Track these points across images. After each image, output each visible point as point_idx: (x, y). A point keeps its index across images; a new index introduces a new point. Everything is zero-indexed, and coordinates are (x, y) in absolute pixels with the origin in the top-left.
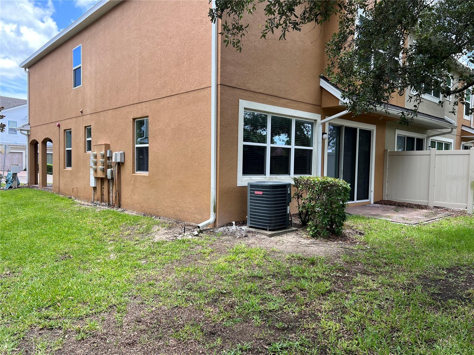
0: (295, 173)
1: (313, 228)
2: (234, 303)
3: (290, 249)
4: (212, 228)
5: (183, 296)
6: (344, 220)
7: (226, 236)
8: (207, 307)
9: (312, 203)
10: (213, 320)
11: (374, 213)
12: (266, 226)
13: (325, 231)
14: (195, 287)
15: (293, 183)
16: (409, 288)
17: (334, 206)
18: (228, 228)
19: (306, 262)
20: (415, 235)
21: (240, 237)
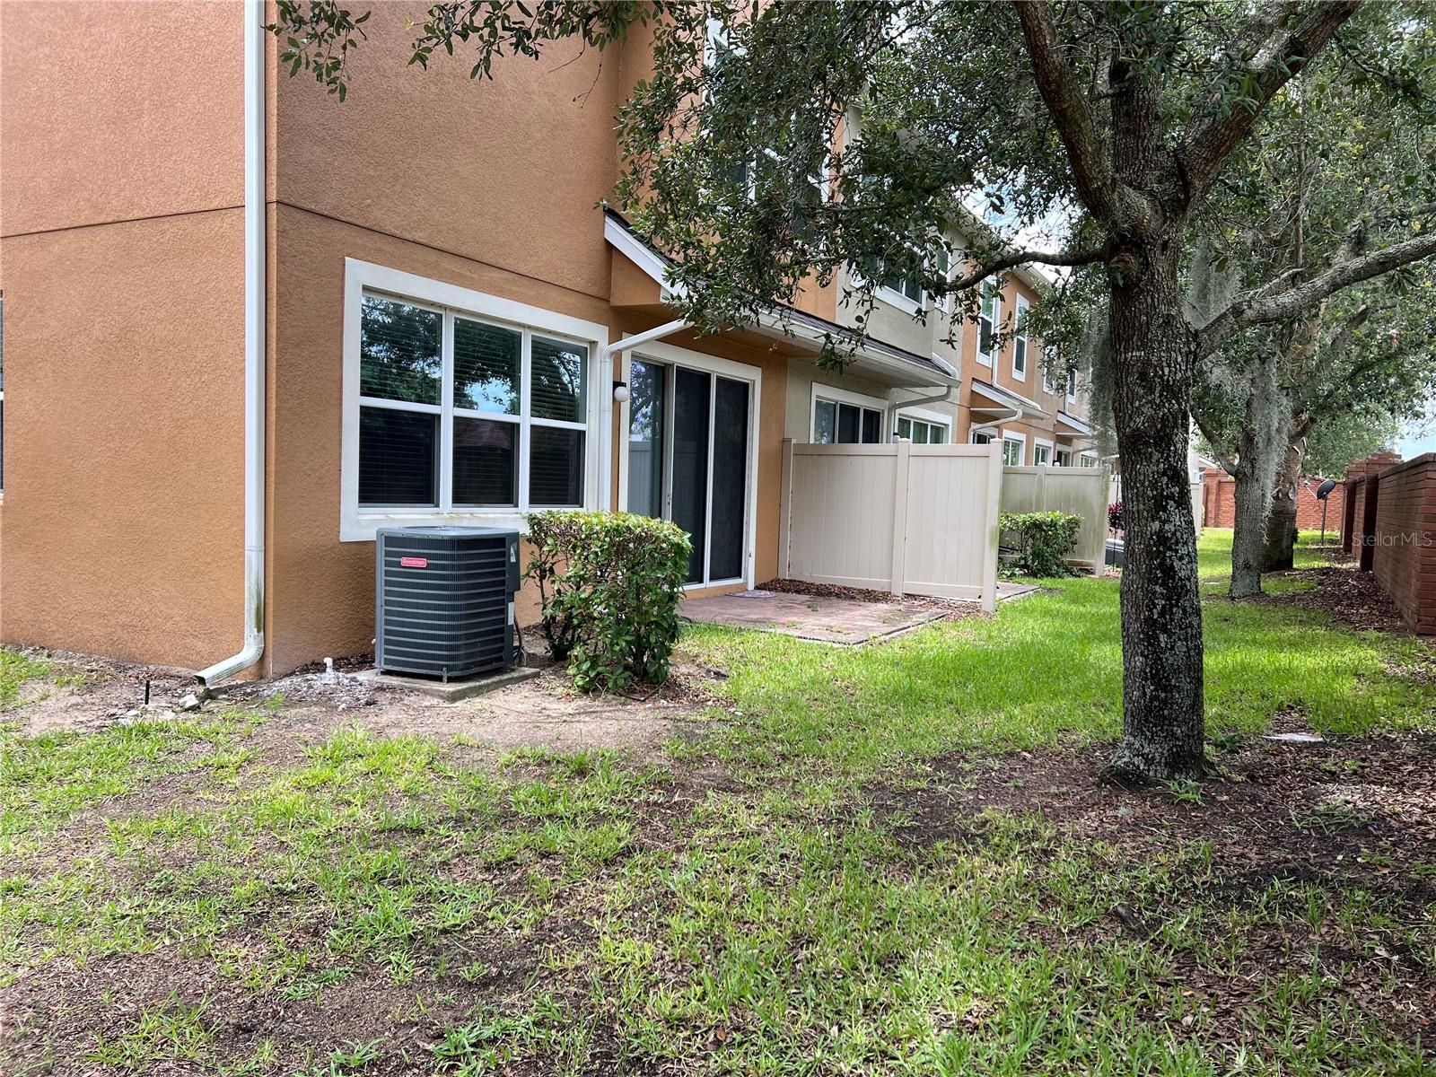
0: (535, 499)
1: (585, 667)
2: (322, 919)
3: (514, 733)
4: (250, 683)
5: (139, 917)
6: (673, 638)
7: (301, 707)
8: (225, 946)
9: (584, 590)
10: (247, 985)
11: (754, 617)
12: (440, 668)
13: (619, 672)
14: (183, 881)
15: (525, 530)
16: (840, 821)
17: (647, 599)
18: (308, 680)
19: (561, 768)
20: (859, 671)
21: (349, 709)
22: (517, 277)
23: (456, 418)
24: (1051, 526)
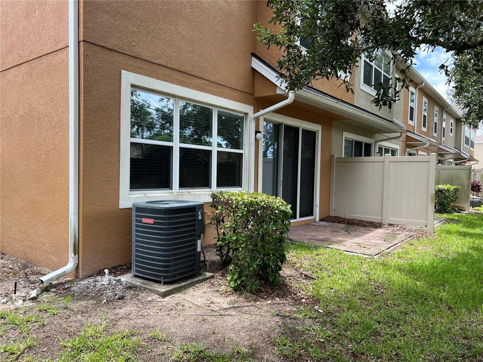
0: (219, 184)
1: (235, 277)
4: (69, 282)
15: (209, 201)
18: (96, 281)
21: (108, 302)
22: (210, 83)
23: (180, 148)
24: (447, 191)
